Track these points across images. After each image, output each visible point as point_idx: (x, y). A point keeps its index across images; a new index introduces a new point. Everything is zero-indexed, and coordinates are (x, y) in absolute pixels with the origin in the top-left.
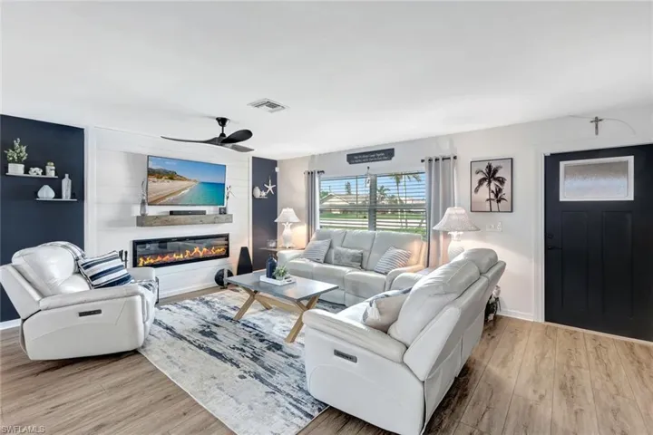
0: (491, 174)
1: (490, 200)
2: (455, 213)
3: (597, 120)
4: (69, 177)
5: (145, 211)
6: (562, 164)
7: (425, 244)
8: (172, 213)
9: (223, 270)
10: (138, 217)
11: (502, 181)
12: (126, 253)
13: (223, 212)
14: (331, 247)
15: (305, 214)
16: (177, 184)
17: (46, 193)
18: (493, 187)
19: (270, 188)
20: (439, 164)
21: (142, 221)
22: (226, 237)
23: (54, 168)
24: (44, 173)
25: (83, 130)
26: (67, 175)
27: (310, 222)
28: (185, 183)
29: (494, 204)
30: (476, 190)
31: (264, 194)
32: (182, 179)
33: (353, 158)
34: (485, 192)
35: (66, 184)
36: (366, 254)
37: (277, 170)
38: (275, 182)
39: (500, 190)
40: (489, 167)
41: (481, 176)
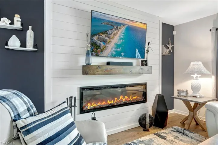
4: (32, 30)
5: (89, 60)
8: (108, 64)
9: (146, 114)
10: (83, 66)
12: (75, 98)
13: (145, 64)
17: (14, 43)
19: (170, 47)
21: (87, 70)
23: (20, 20)
24: (12, 23)
26: (30, 27)
31: (168, 51)
35: (30, 34)
37: (175, 33)
38: (173, 43)
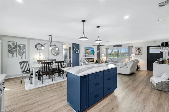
0: (139, 49)
1: (138, 53)
2: (133, 55)
3: (155, 42)
6: (150, 48)
7: (128, 60)
8: (88, 55)
10: (85, 55)
11: (140, 50)
13: (94, 55)
14: (111, 60)
15: (106, 55)
16: (89, 51)
17: (77, 52)
18: (139, 51)
19: (99, 51)
20: (130, 48)
22: (94, 58)
23: (77, 49)
25: (79, 44)
27: (107, 56)
28: (90, 51)
29: (139, 53)
30: (136, 51)
32: (89, 50)
33: (114, 46)
34: (137, 52)
35: (78, 51)
36: (118, 61)
37: (100, 48)
38: (99, 50)
39: (140, 51)
40: (138, 48)
41: (137, 49)
